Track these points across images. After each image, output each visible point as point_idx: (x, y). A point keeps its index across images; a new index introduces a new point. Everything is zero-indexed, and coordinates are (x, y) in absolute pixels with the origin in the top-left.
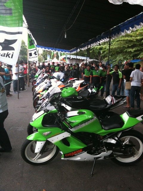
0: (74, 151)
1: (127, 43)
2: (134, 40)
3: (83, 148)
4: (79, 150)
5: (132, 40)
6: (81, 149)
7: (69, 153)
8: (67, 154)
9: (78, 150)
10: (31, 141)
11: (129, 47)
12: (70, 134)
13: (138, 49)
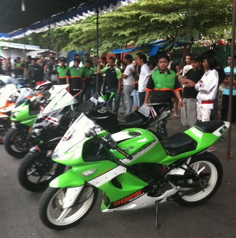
0: (129, 195)
1: (114, 21)
2: (128, 17)
3: (142, 189)
4: (137, 191)
5: (124, 16)
6: (140, 190)
7: (121, 200)
8: (118, 201)
9: (135, 193)
10: (57, 189)
11: (119, 28)
12: (126, 169)
13: (134, 31)
